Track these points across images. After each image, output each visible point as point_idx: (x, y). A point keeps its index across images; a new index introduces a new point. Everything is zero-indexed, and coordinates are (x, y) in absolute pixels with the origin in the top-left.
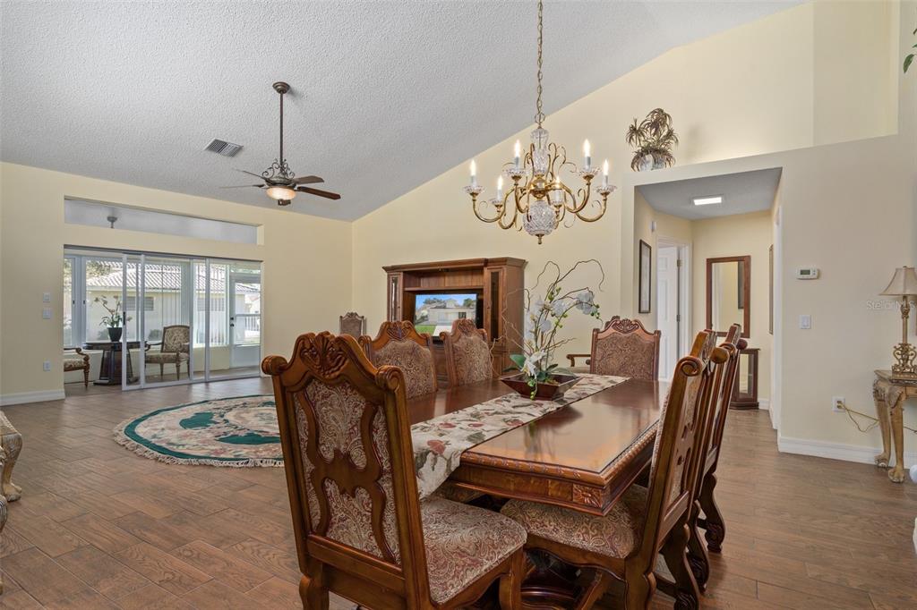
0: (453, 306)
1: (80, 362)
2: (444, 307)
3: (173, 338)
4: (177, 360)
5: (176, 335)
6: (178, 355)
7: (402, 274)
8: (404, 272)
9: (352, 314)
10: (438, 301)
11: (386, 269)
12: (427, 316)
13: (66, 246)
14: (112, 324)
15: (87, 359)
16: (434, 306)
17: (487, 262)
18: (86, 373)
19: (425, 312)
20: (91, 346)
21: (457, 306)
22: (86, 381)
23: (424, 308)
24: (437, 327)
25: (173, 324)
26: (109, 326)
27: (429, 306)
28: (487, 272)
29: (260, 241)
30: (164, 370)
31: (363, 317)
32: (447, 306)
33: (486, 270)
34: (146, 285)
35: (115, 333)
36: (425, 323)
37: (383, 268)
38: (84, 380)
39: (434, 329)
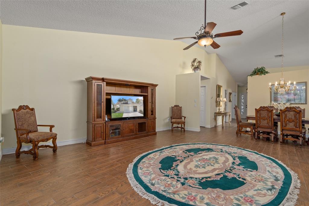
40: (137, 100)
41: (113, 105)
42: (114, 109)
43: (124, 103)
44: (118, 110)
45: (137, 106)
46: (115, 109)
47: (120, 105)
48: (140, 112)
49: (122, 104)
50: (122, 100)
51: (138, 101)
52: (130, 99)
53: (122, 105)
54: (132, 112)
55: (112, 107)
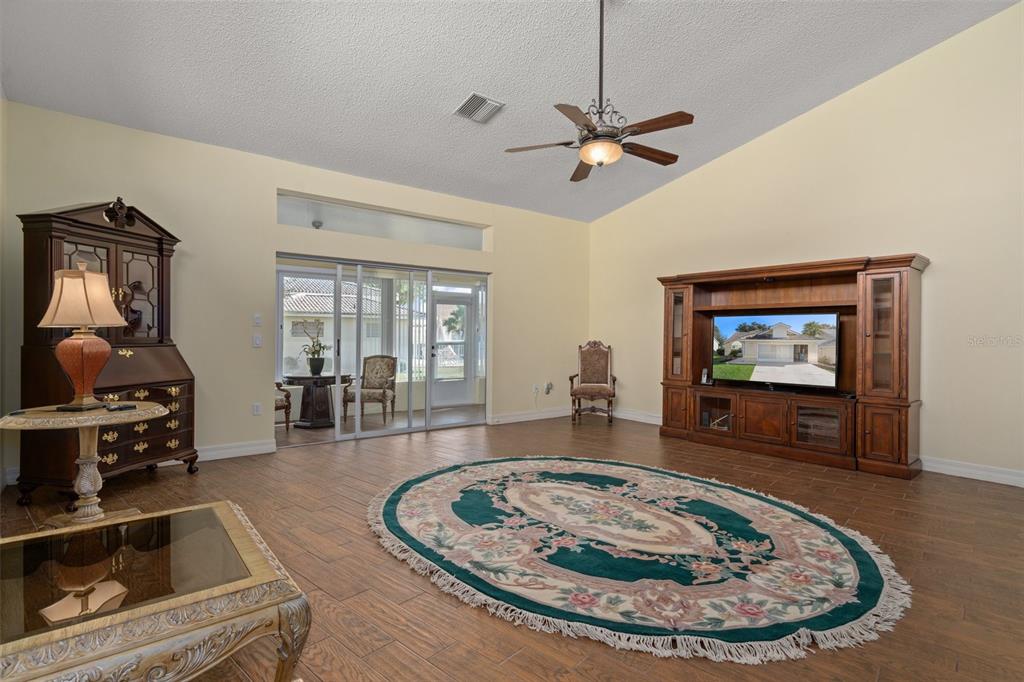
0: (785, 336)
1: (281, 400)
2: (769, 337)
3: (375, 371)
4: (382, 400)
5: (378, 367)
6: (384, 392)
7: (691, 287)
8: (695, 285)
9: (595, 343)
10: (760, 327)
11: (663, 281)
12: (740, 351)
13: (279, 254)
14: (313, 353)
15: (288, 396)
16: (752, 334)
17: (868, 263)
18: (287, 414)
19: (737, 345)
20: (292, 381)
21: (792, 335)
22: (287, 421)
23: (734, 339)
24: (757, 368)
25: (373, 354)
26: (310, 356)
27: (744, 336)
28: (865, 280)
29: (487, 245)
30: (365, 410)
31: (609, 347)
32: (774, 336)
33: (860, 276)
34: (343, 310)
35: (317, 365)
36: (737, 361)
37: (659, 279)
38: (284, 419)
39: (752, 370)
40: (809, 326)
41: (718, 340)
42: (721, 352)
43: (757, 337)
44: (736, 357)
45: (807, 346)
46: (727, 353)
47: (743, 342)
48: (823, 364)
49: (750, 338)
50: (752, 329)
51: (811, 331)
52: (781, 325)
53: (752, 343)
54: (789, 363)
55: (716, 347)
